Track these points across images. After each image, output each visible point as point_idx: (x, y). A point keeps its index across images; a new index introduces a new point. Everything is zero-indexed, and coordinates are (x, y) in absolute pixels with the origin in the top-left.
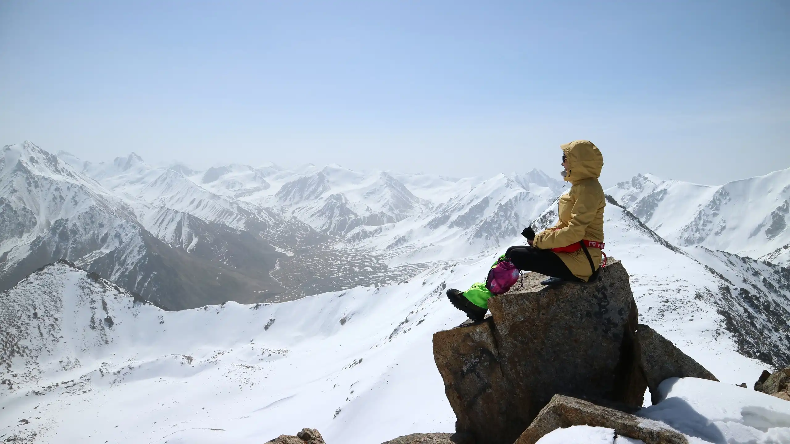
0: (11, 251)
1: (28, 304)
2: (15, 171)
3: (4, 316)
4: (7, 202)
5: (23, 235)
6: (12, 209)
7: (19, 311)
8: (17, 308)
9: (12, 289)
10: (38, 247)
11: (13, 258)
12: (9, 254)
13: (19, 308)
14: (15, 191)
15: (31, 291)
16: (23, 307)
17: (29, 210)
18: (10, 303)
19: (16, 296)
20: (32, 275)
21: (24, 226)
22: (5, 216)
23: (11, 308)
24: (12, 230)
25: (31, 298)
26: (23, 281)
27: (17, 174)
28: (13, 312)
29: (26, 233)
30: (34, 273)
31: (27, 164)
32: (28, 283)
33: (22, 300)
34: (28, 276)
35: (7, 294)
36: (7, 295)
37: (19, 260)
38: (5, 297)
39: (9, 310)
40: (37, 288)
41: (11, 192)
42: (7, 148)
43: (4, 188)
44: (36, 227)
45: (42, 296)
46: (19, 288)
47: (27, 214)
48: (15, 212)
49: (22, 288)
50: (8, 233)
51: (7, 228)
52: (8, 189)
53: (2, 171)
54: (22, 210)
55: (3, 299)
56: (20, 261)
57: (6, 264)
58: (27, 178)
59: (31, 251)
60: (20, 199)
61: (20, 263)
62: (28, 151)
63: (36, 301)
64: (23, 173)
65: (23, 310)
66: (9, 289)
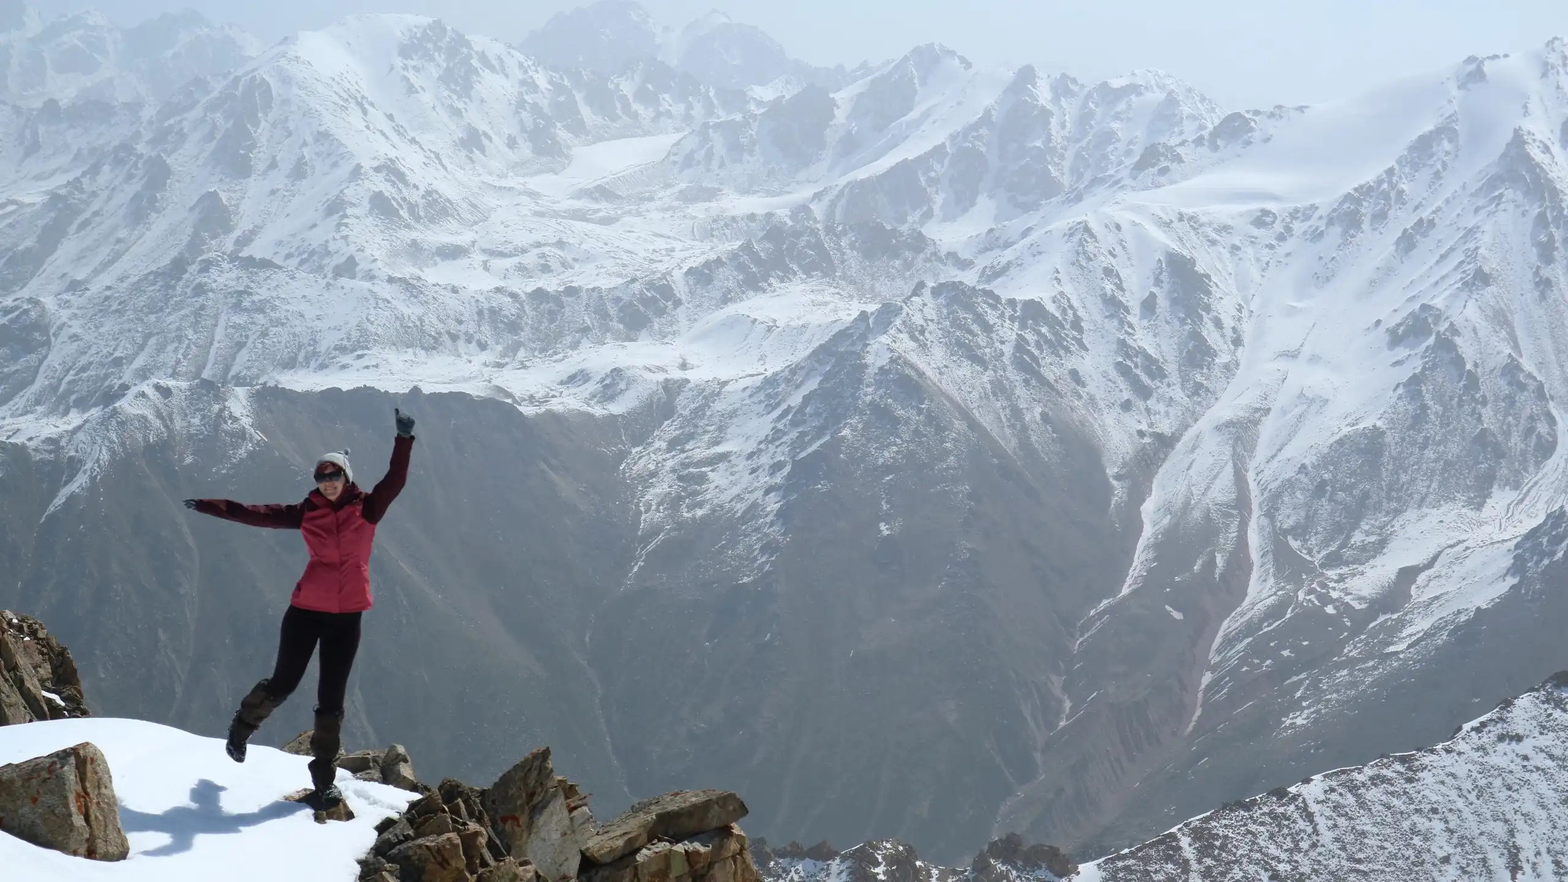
0: (1430, 565)
1: (1491, 837)
2: (1493, 183)
3: (1383, 872)
4: (1443, 327)
5: (1489, 495)
6: (1458, 361)
7: (1446, 860)
8: (1441, 846)
9: (1432, 751)
10: (1546, 562)
11: (1436, 598)
12: (1421, 578)
13: (1452, 851)
14: (1482, 278)
15: (1510, 779)
16: (1468, 848)
17: (1530, 376)
18: (1415, 818)
19: (1443, 788)
20: (1524, 701)
21: (1499, 453)
22: (1428, 396)
23: (1417, 841)
24: (1448, 464)
25: (1508, 808)
26: (1483, 725)
27: (1501, 195)
28: (1423, 862)
29: (1502, 487)
30: (1532, 690)
31: (1546, 149)
32: (1501, 738)
33: (1467, 813)
34: (1507, 704)
35: (1409, 769)
36: (1410, 774)
37: (1459, 612)
38: (1400, 785)
39: (1408, 846)
40: (1538, 769)
41: (1466, 284)
42: (1472, 67)
43: (1438, 262)
44: (1550, 463)
45: (1555, 811)
46: (1459, 754)
47: (1521, 397)
48: (1472, 382)
49: (1476, 755)
50: (1430, 475)
51: (1429, 454)
52: (1456, 268)
53: (1440, 178)
54: (1503, 375)
55: (1392, 794)
56: (1463, 618)
57: (1401, 624)
58: (1541, 220)
59: (1516, 581)
60: (1500, 318)
61: (1458, 628)
62: (1558, 87)
63: (1526, 828)
64: (1526, 194)
65: (1464, 863)
66: (1419, 750)
